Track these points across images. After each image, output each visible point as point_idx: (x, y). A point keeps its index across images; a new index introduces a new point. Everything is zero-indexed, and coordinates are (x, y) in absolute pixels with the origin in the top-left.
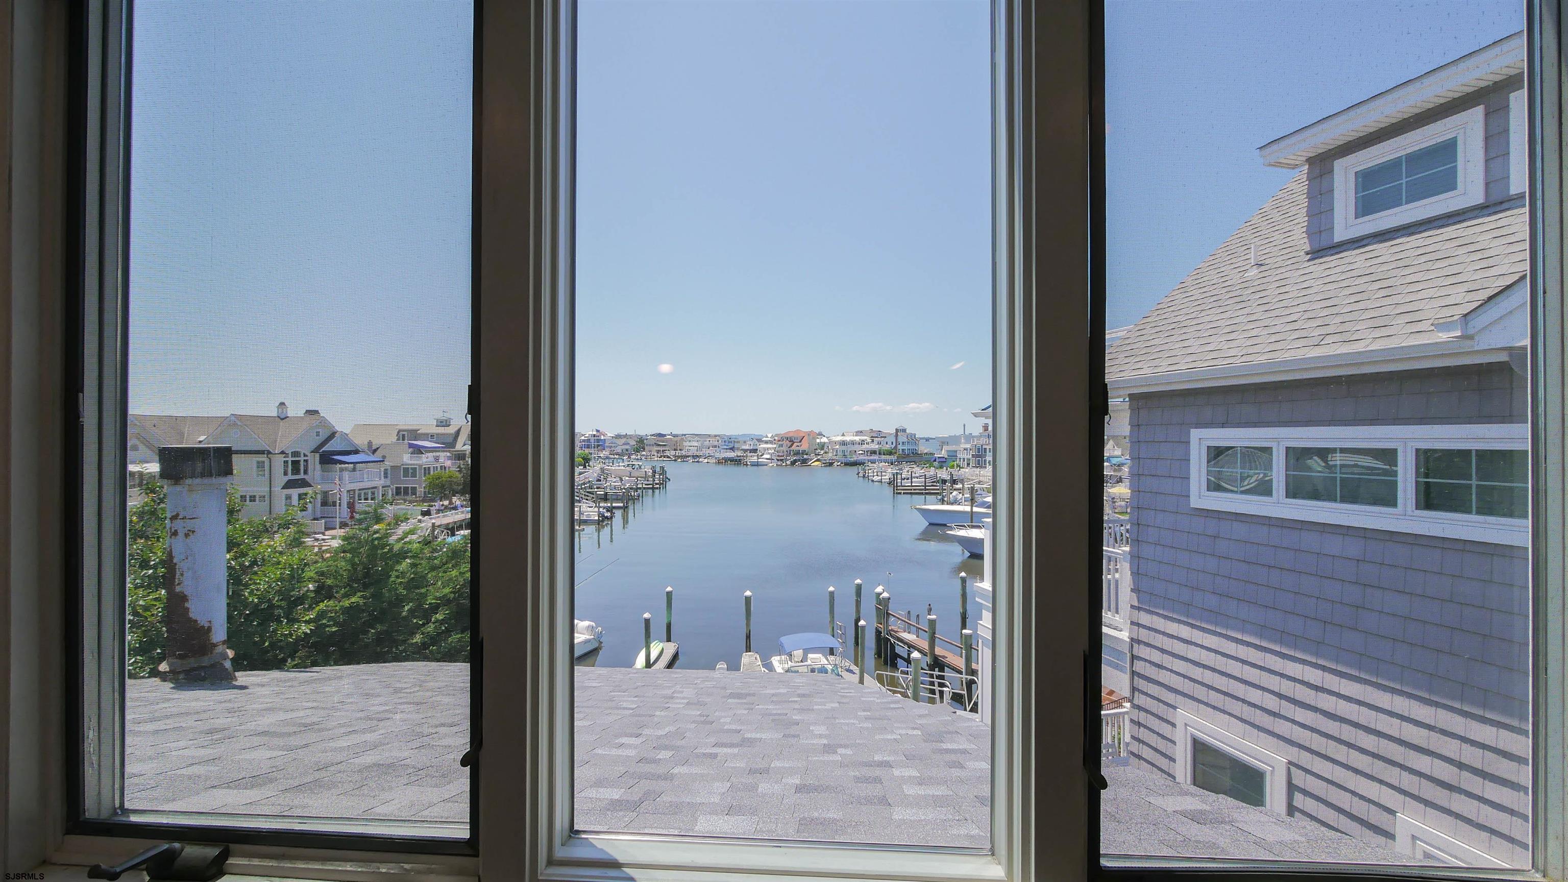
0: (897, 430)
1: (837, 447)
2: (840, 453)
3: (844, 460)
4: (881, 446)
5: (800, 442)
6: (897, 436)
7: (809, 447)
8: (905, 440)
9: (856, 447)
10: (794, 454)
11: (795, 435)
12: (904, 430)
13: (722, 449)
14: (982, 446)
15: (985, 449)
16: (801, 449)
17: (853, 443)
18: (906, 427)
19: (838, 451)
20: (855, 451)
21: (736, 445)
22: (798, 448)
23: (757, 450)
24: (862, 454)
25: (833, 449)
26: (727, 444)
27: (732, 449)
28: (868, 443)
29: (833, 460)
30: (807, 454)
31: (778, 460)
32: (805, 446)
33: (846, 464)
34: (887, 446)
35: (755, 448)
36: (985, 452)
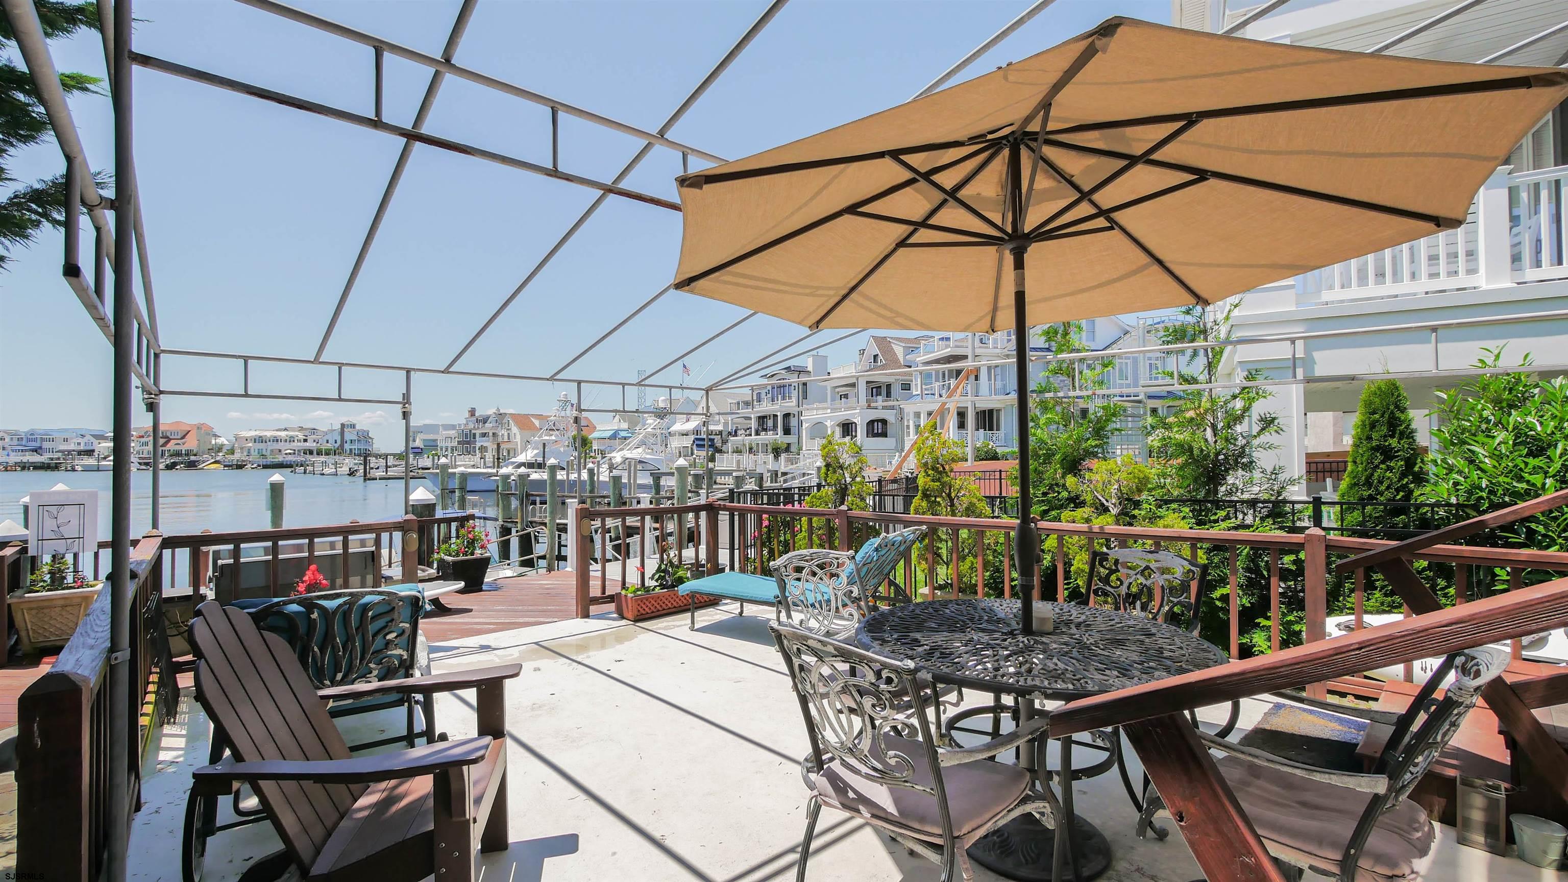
0: (343, 425)
1: (250, 445)
2: (254, 453)
3: (263, 461)
4: (319, 445)
5: (183, 438)
6: (342, 433)
7: (199, 446)
8: (355, 437)
9: (280, 446)
10: (171, 456)
11: (173, 429)
12: (353, 426)
13: (13, 451)
14: (470, 431)
15: (475, 435)
16: (184, 449)
17: (276, 440)
18: (354, 422)
19: (252, 451)
20: (280, 451)
21: (46, 445)
22: (178, 448)
23: (93, 451)
24: (290, 454)
25: (242, 449)
26: (24, 443)
27: (36, 450)
28: (299, 441)
29: (244, 461)
30: (195, 455)
31: (140, 463)
32: (191, 444)
33: (266, 467)
34: (328, 445)
35: (90, 448)
36: (474, 438)
